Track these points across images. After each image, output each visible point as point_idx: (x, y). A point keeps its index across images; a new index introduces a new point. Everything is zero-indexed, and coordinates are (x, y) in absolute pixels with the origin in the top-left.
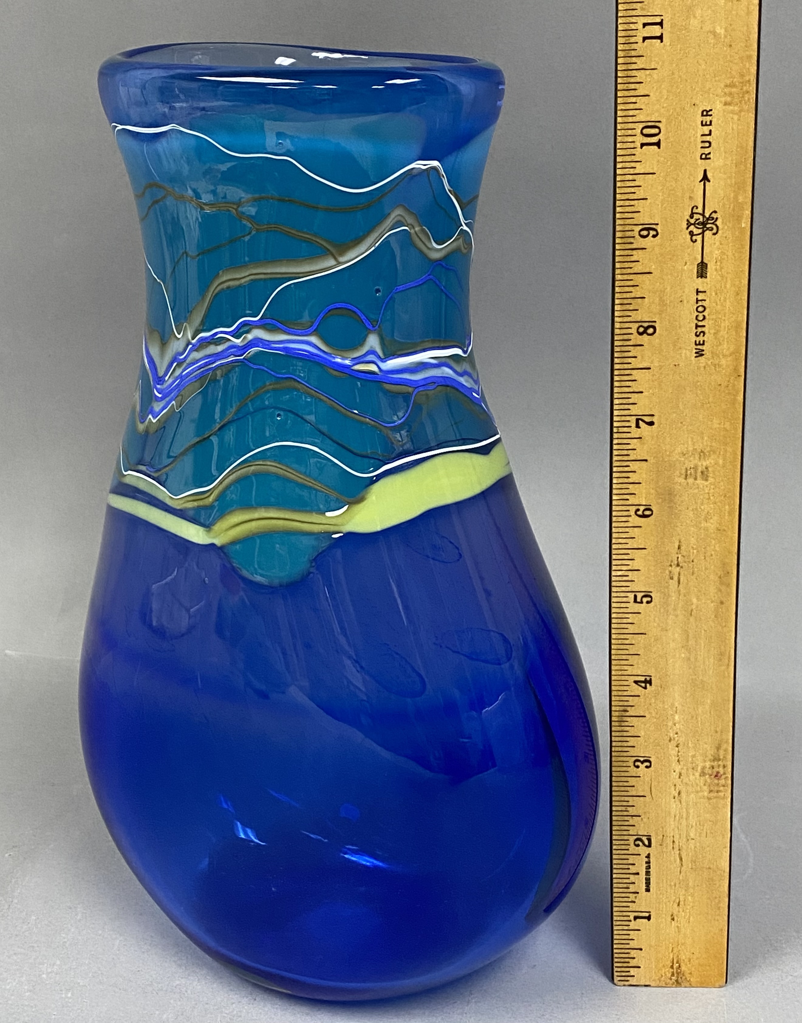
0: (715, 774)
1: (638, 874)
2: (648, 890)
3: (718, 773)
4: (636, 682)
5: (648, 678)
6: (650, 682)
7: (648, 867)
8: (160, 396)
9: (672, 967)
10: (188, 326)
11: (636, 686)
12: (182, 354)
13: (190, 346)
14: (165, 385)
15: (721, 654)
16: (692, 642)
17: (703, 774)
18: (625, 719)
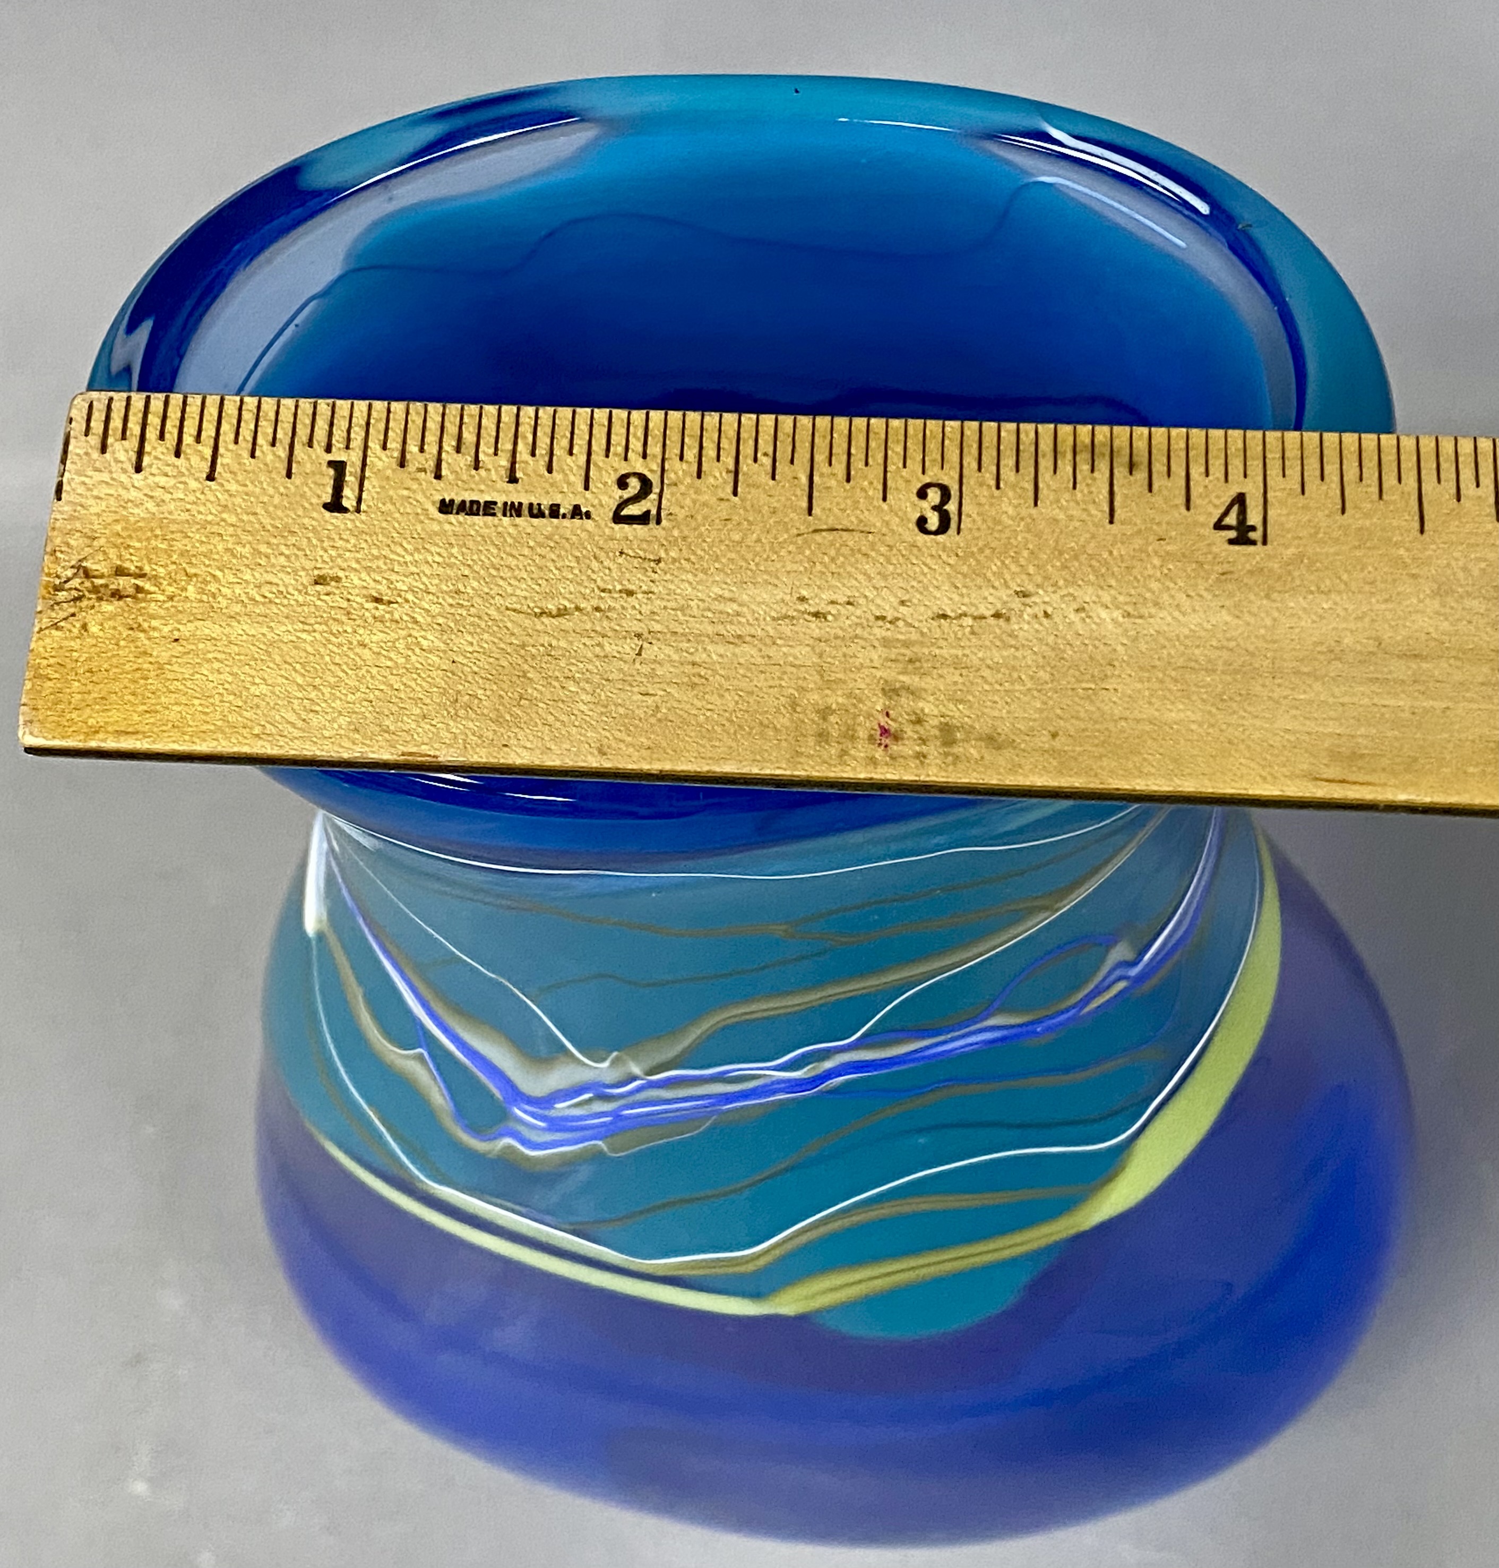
0: (893, 726)
1: (513, 479)
2: (445, 507)
3: (897, 738)
4: (1240, 500)
5: (1256, 535)
6: (1243, 536)
7: (536, 512)
9: (120, 572)
11: (1227, 500)
15: (1354, 757)
16: (1400, 669)
17: (891, 691)
18: (1103, 466)
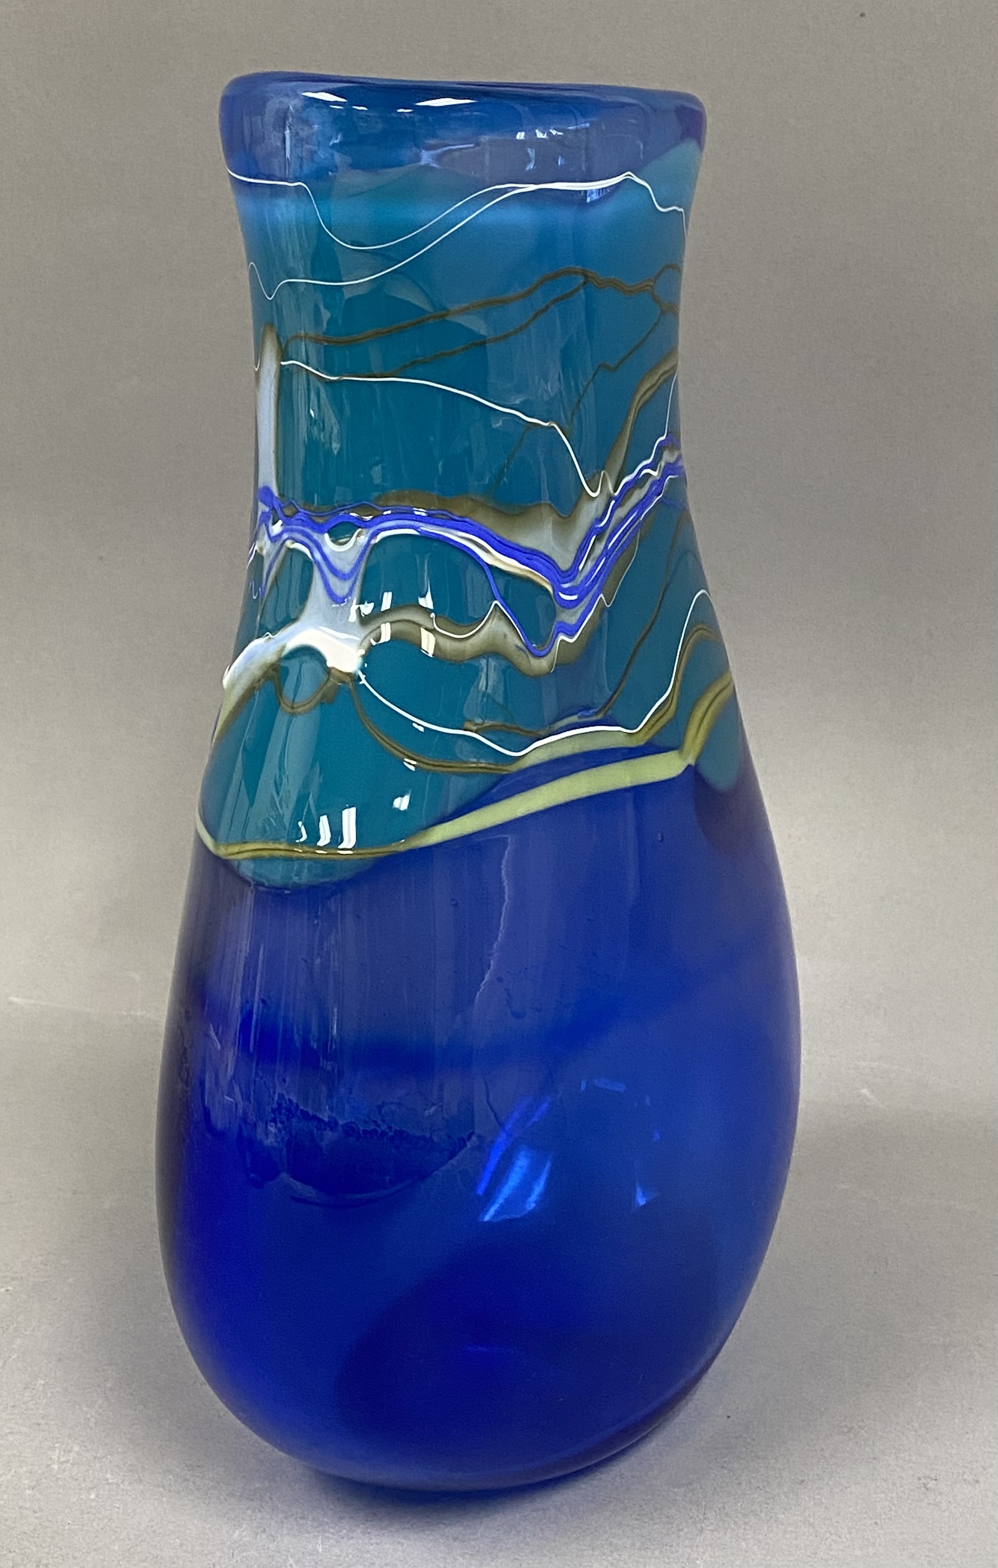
8: (575, 597)
10: (606, 473)
12: (601, 520)
13: (613, 502)
14: (580, 578)
